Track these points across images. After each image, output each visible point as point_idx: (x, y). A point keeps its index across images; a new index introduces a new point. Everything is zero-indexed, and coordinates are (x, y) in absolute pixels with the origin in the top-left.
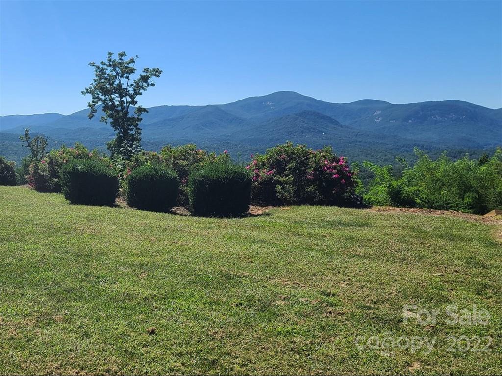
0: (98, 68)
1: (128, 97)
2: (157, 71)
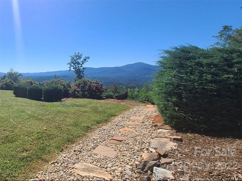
0: (72, 57)
1: (80, 65)
2: (88, 57)
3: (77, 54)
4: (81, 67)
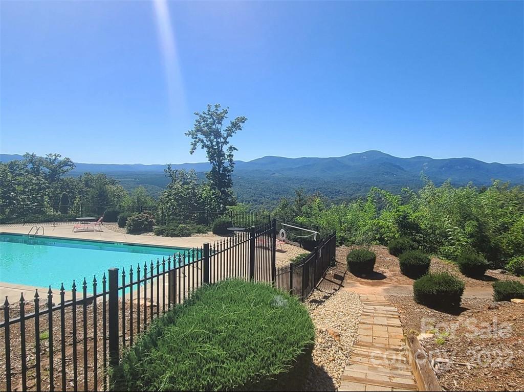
0: (201, 116)
1: (221, 138)
2: (243, 119)
3: (213, 109)
4: (223, 143)
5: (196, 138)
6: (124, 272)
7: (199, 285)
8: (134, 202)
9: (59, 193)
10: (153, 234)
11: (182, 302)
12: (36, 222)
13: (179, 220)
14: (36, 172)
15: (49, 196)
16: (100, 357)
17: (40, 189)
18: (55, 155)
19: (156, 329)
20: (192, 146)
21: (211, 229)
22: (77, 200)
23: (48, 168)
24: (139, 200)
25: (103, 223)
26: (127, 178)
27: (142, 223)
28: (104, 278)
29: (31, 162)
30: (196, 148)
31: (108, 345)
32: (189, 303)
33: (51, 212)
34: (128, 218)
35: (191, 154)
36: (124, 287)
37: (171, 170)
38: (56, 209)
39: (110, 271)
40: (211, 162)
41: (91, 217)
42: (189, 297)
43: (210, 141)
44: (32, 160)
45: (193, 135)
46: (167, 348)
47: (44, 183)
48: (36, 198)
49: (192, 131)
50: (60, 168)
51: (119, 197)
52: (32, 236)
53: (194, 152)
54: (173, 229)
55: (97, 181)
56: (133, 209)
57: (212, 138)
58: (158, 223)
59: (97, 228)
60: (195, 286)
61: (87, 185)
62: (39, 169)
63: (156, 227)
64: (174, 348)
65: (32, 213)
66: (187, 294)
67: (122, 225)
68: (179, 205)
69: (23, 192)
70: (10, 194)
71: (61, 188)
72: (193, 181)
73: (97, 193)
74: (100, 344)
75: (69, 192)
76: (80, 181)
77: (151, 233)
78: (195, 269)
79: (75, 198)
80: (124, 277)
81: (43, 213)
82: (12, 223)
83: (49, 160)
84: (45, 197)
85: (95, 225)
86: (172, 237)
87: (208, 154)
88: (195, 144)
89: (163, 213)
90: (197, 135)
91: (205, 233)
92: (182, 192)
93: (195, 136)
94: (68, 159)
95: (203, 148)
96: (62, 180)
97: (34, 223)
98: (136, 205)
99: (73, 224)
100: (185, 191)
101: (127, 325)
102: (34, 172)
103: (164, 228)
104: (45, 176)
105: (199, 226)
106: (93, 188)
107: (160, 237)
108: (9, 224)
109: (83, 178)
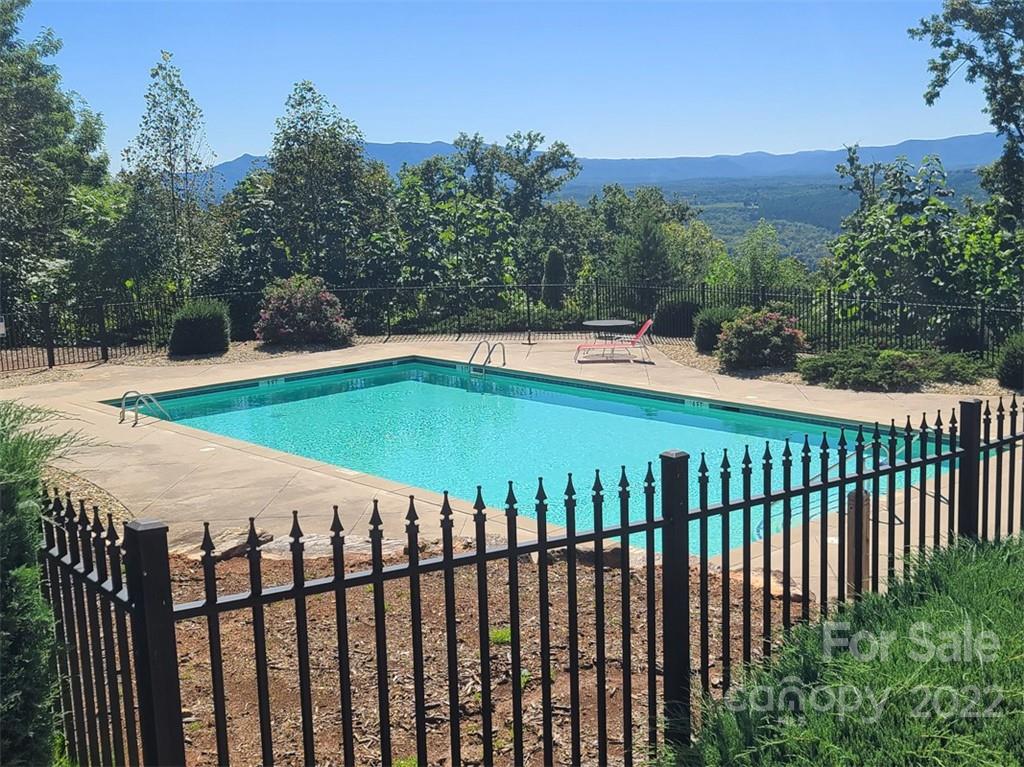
5: (948, 43)
6: (703, 468)
7: (944, 542)
8: (742, 275)
9: (540, 251)
10: (799, 379)
11: (883, 588)
12: (487, 332)
13: (882, 333)
14: (484, 189)
15: (516, 258)
16: (639, 716)
17: (493, 237)
18: (529, 135)
19: (798, 658)
20: (933, 75)
21: (995, 371)
22: (586, 267)
23: (512, 176)
24: (756, 268)
25: (654, 338)
26: (721, 201)
27: (764, 340)
28: (650, 478)
29: (472, 159)
30: (945, 81)
31: (660, 691)
32: (906, 596)
33: (520, 303)
34: (725, 325)
35: (930, 101)
36: (704, 514)
37: (858, 168)
38: (533, 295)
39: (665, 459)
40: (1001, 129)
41: (624, 318)
42: (906, 577)
43: (996, 49)
44: (474, 154)
45: (937, 33)
46: (831, 724)
47: (503, 219)
48: (484, 261)
49: (935, 18)
50: (542, 175)
51: (698, 258)
52: (478, 368)
53: (938, 94)
54: (860, 365)
55: (638, 212)
56: (736, 299)
57: (1007, 38)
58: (814, 342)
59: (638, 352)
60: (929, 542)
61: (611, 224)
62: (490, 179)
63: (807, 356)
64: (855, 730)
65: (478, 304)
66: (899, 565)
67: (706, 347)
68: (884, 284)
69: (456, 247)
70: (426, 251)
71: (547, 235)
72: (934, 200)
73: (637, 248)
74: (639, 682)
75: (564, 248)
76: (594, 212)
77: (790, 376)
78: (930, 502)
79: (580, 265)
80: (704, 482)
81: (502, 305)
82: (434, 333)
83: (513, 153)
84: (506, 259)
85: (633, 343)
86: (857, 390)
87: (991, 97)
88: (945, 68)
89: (830, 311)
90: (952, 33)
91: (971, 382)
92: (893, 240)
93: (944, 37)
94: (562, 146)
95: (971, 79)
96: (548, 211)
97: (482, 332)
98: (748, 284)
99: (577, 340)
100: (905, 235)
101: (715, 640)
102: (480, 189)
103: (830, 361)
104: (507, 201)
105: (949, 358)
106: (628, 232)
107: (820, 391)
108: (425, 333)
109: (601, 205)
